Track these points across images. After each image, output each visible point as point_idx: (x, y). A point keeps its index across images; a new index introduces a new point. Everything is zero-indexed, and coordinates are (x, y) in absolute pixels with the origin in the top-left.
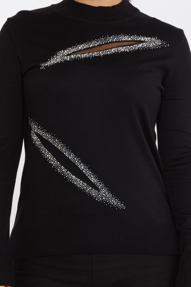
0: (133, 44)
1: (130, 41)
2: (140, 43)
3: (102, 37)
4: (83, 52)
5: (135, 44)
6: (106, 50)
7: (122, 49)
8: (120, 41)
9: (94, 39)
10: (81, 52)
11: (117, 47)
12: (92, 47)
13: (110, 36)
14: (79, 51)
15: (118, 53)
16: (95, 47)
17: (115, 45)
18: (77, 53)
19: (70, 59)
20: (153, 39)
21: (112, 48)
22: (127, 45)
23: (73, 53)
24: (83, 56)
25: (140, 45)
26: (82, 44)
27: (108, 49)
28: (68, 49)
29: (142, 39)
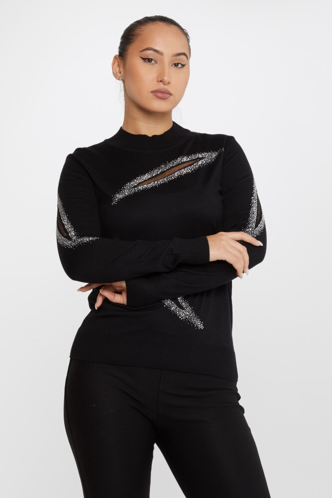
0: (193, 164)
1: (189, 161)
2: (199, 161)
3: (162, 165)
4: (149, 181)
5: (195, 162)
6: (170, 175)
7: (184, 171)
8: (180, 164)
9: (156, 168)
10: (146, 183)
11: (179, 170)
12: (156, 176)
13: (169, 162)
14: (144, 181)
15: (181, 176)
16: (158, 175)
17: (176, 168)
18: (143, 184)
19: (138, 191)
20: (210, 153)
21: (175, 172)
22: (188, 166)
23: (139, 184)
24: (150, 186)
25: (200, 163)
26: (145, 174)
27: (171, 174)
28: (133, 181)
29: (200, 156)
